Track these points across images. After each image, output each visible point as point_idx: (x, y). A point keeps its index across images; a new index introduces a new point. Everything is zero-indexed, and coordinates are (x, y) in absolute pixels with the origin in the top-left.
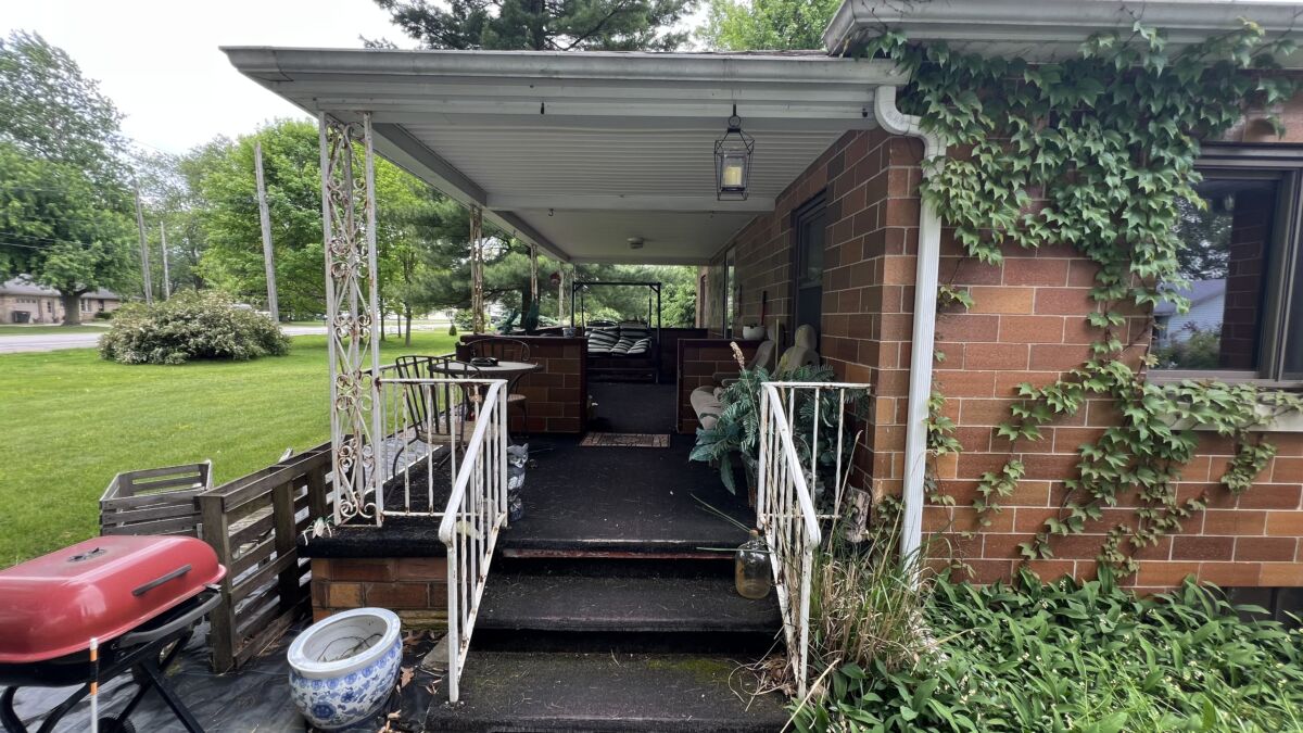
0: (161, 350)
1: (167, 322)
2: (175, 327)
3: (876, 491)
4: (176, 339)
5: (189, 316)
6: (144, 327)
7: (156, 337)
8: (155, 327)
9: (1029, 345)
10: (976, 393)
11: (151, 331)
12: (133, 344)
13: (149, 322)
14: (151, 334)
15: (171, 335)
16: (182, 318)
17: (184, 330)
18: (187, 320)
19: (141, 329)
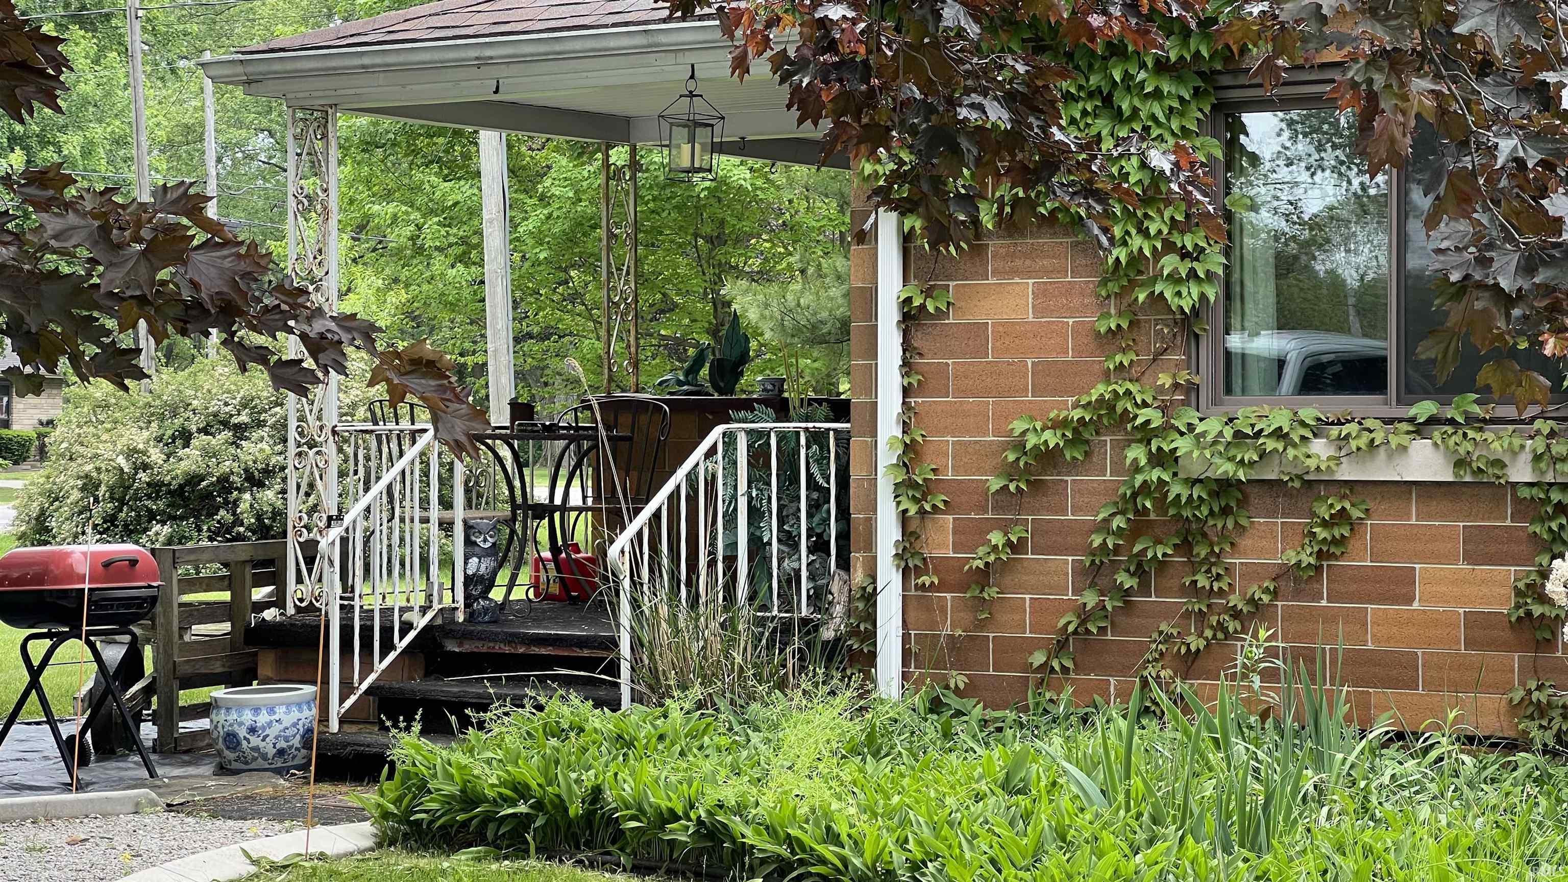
0: (167, 530)
1: (185, 437)
2: (208, 453)
3: (855, 570)
4: (207, 495)
5: (244, 418)
6: (131, 452)
7: (156, 487)
8: (156, 455)
9: (1029, 362)
10: (968, 432)
11: (145, 467)
12: (98, 512)
13: (140, 438)
14: (143, 476)
15: (193, 479)
16: (225, 424)
17: (226, 466)
18: (240, 432)
19: (121, 461)
